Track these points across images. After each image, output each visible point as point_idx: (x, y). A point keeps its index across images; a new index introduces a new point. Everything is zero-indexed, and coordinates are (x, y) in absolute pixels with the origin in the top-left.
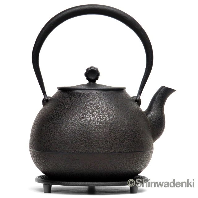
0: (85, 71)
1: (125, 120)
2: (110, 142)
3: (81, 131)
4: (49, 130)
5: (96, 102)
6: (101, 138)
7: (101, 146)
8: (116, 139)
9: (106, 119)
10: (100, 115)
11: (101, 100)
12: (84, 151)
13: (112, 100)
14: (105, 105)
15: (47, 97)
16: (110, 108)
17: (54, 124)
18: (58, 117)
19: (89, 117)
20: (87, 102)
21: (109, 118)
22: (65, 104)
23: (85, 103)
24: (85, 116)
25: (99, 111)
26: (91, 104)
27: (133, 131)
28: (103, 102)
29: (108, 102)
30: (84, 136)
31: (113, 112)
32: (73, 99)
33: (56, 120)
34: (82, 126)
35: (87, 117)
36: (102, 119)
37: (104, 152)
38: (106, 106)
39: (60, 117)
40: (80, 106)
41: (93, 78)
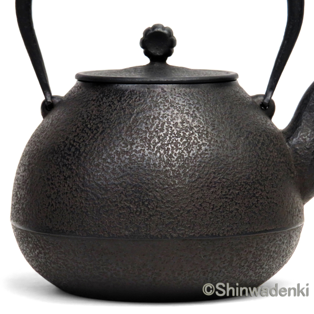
0: (142, 36)
1: (227, 156)
2: (189, 211)
3: (121, 184)
4: (48, 179)
5: (159, 114)
6: (168, 202)
7: (167, 221)
8: (204, 205)
9: (181, 155)
10: (168, 145)
11: (172, 109)
12: (127, 233)
13: (198, 109)
14: (179, 121)
15: (52, 97)
16: (192, 128)
17: (58, 165)
18: (69, 149)
19: (140, 151)
20: (138, 113)
21: (189, 152)
22: (85, 116)
23: (132, 115)
24: (131, 148)
25: (166, 135)
26: (148, 118)
27: (247, 184)
28: (176, 112)
29: (187, 114)
30: (126, 196)
31: (199, 137)
32: (105, 105)
33: (64, 157)
34: (123, 171)
35: (136, 151)
36: (171, 156)
37: (175, 235)
38: (182, 123)
39: (73, 149)
40: (120, 123)
41: (158, 53)
